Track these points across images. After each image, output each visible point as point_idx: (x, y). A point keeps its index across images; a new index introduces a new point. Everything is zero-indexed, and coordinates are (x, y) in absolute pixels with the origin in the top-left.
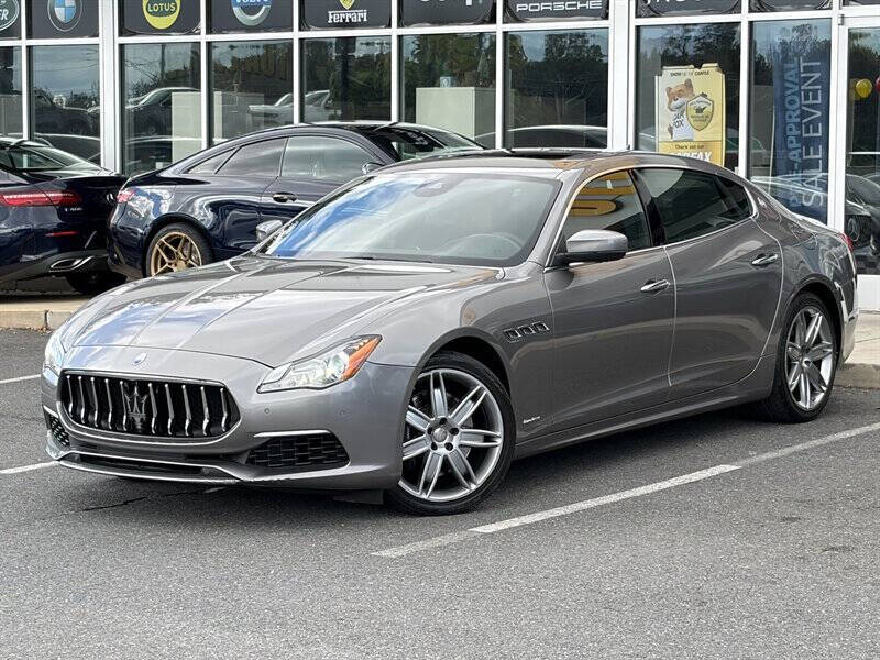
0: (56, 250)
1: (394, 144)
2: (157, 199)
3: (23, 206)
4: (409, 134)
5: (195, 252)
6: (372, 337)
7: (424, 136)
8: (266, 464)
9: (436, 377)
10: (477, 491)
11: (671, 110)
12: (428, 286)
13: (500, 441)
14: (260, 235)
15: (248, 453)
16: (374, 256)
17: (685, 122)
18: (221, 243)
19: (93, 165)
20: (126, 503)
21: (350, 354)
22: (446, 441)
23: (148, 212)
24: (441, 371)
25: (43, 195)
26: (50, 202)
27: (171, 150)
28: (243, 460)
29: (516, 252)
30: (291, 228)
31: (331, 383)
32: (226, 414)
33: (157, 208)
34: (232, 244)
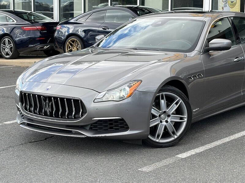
0: (39, 44)
1: (138, 12)
2: (69, 29)
3: (29, 30)
4: (143, 9)
5: (79, 45)
6: (138, 81)
7: (147, 10)
8: (97, 130)
9: (162, 96)
10: (177, 138)
11: (223, 2)
12: (159, 60)
13: (186, 120)
14: (96, 40)
15: (90, 126)
16: (137, 48)
17: (227, 6)
18: (87, 42)
19: (51, 19)
20: (46, 139)
21: (130, 88)
22: (165, 120)
23: (65, 32)
24: (164, 93)
25: (35, 27)
26: (37, 29)
27: (73, 15)
28: (88, 128)
29: (190, 47)
30: (108, 38)
31: (122, 99)
32: (81, 110)
33: (68, 31)
34: (90, 42)
